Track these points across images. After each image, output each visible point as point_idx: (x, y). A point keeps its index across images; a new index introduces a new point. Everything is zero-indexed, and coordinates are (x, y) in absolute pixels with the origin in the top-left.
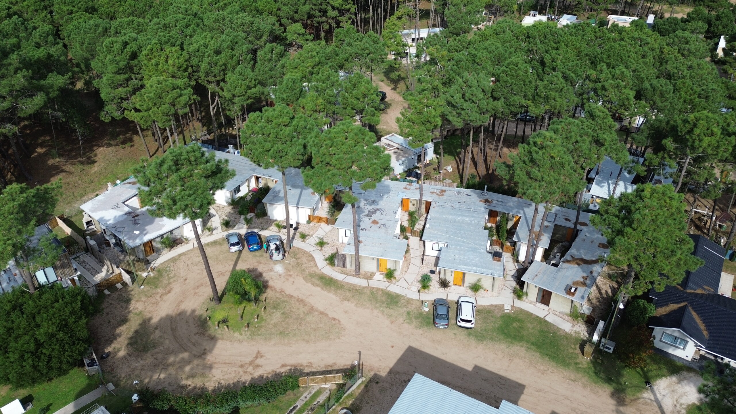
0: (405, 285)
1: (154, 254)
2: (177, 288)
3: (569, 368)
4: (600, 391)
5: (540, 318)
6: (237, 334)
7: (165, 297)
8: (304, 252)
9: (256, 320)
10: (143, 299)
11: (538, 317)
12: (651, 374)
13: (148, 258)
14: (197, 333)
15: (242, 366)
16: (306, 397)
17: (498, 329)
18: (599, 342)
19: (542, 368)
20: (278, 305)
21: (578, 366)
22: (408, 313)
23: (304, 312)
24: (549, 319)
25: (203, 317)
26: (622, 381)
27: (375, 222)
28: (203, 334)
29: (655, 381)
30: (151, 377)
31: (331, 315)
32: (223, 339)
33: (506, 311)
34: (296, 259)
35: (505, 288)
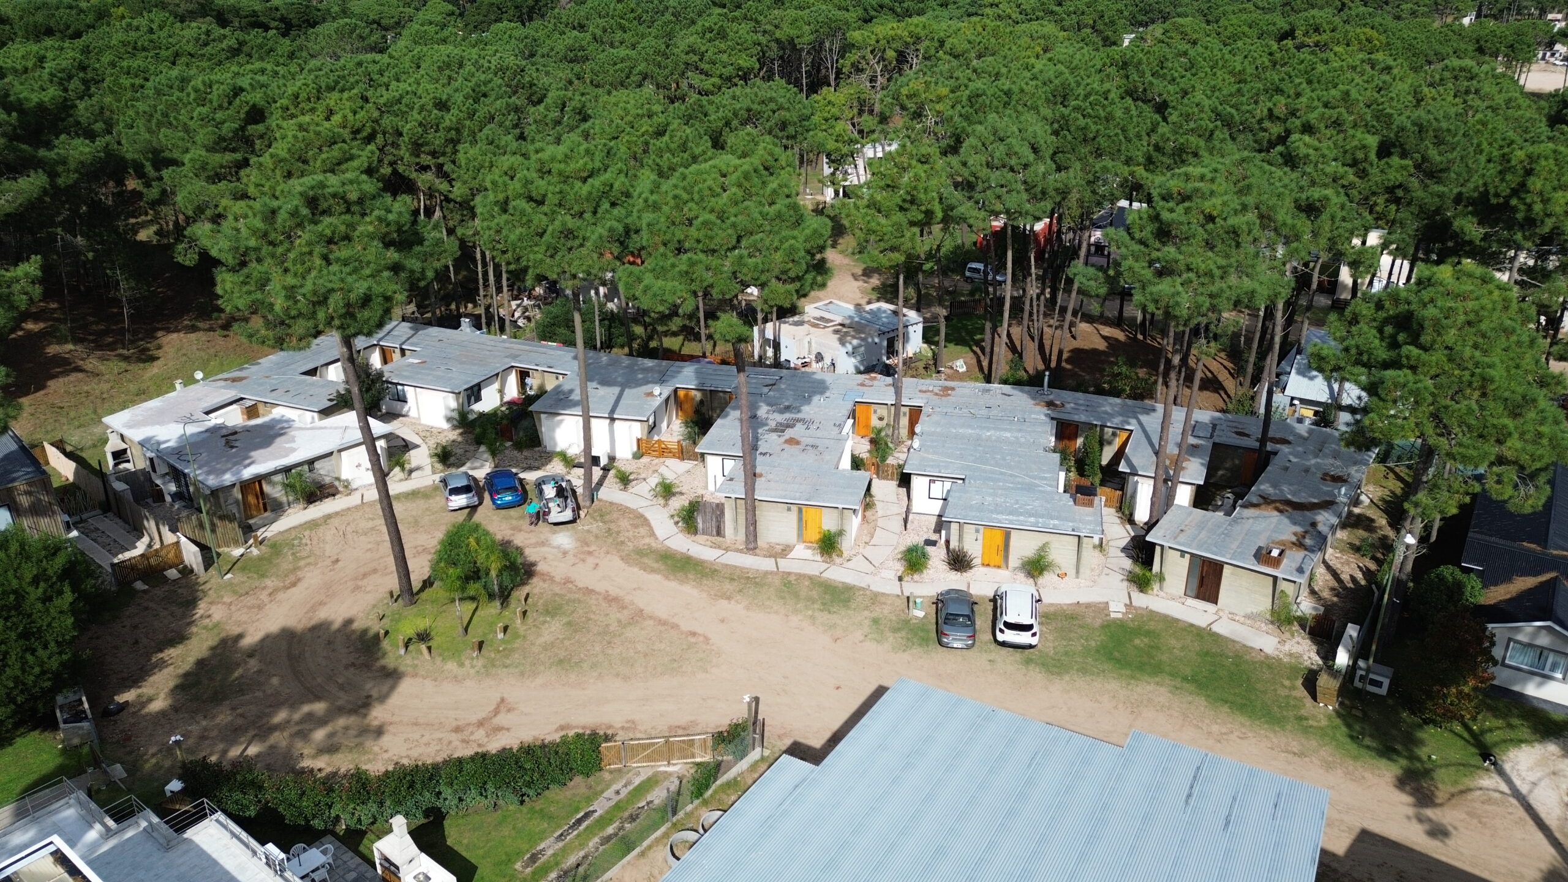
0: (866, 566)
1: (266, 514)
2: (312, 578)
3: (1283, 728)
4: (1368, 775)
5: (1199, 628)
6: (451, 666)
7: (281, 596)
8: (624, 510)
9: (501, 636)
10: (226, 599)
11: (1192, 625)
12: (1489, 738)
13: (251, 522)
14: (353, 665)
15: (457, 730)
16: (618, 793)
17: (1098, 651)
18: (1352, 669)
19: (1215, 728)
20: (560, 607)
21: (1305, 723)
22: (875, 621)
23: (619, 621)
24: (1222, 628)
25: (371, 633)
26: (1422, 752)
27: (792, 441)
28: (367, 666)
29: (1504, 752)
30: (225, 752)
31: (685, 626)
32: (415, 675)
33: (1113, 615)
34: (605, 522)
35: (1106, 571)
